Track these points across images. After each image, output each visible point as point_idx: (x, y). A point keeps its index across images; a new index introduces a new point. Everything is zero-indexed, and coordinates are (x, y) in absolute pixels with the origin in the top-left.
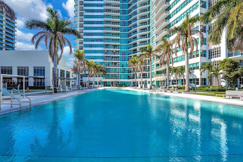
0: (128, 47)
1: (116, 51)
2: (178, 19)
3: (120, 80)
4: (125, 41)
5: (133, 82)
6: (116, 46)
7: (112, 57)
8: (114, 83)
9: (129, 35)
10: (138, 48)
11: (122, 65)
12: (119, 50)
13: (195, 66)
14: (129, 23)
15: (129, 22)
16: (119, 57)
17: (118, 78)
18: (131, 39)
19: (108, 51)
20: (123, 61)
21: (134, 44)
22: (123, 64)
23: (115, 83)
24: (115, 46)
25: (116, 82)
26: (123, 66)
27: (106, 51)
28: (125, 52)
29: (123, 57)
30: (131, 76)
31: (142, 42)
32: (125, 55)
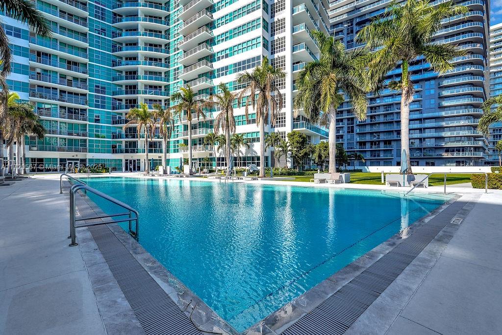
0: (114, 74)
1: (76, 79)
2: (228, 52)
3: (89, 156)
4: (103, 59)
5: (126, 160)
6: (76, 64)
7: (62, 92)
8: (68, 162)
9: (115, 47)
10: (142, 83)
11: (96, 117)
12: (87, 76)
13: (254, 136)
14: (114, 18)
15: (115, 14)
16: (85, 95)
17: (85, 150)
18: (121, 58)
19: (46, 71)
20: (97, 106)
21: (130, 73)
22: (97, 115)
23: (73, 162)
24: (71, 64)
25: (78, 160)
26: (97, 121)
27: (39, 71)
28: (103, 86)
29: (96, 97)
30: (120, 146)
31: (151, 73)
32: (104, 92)
